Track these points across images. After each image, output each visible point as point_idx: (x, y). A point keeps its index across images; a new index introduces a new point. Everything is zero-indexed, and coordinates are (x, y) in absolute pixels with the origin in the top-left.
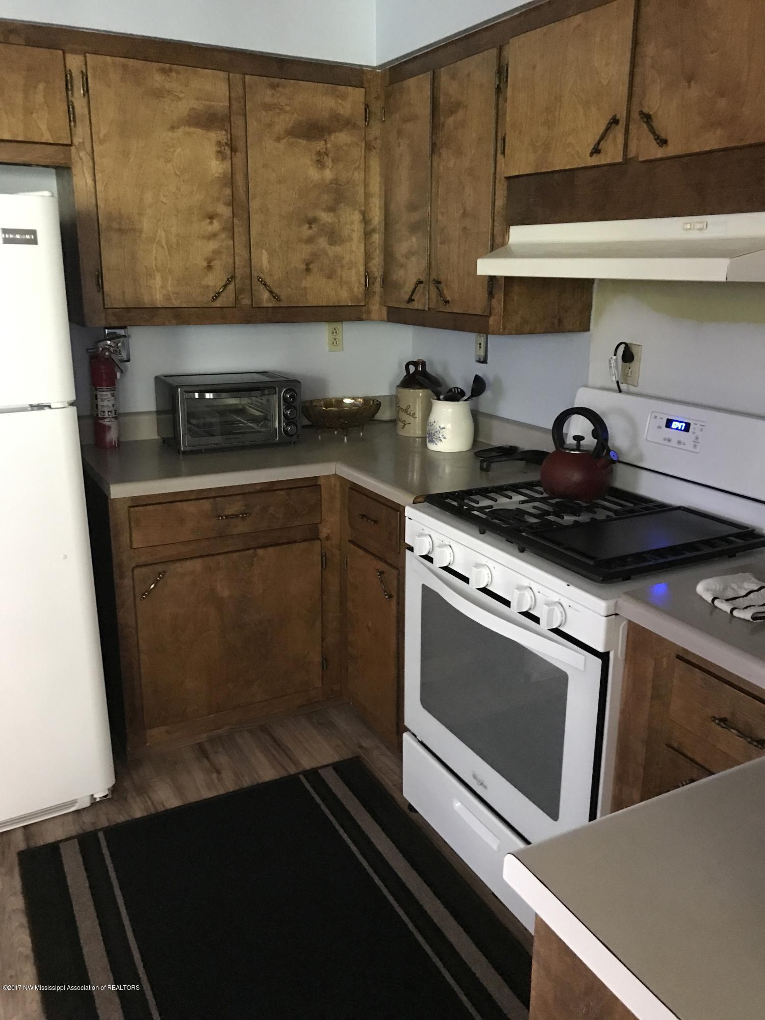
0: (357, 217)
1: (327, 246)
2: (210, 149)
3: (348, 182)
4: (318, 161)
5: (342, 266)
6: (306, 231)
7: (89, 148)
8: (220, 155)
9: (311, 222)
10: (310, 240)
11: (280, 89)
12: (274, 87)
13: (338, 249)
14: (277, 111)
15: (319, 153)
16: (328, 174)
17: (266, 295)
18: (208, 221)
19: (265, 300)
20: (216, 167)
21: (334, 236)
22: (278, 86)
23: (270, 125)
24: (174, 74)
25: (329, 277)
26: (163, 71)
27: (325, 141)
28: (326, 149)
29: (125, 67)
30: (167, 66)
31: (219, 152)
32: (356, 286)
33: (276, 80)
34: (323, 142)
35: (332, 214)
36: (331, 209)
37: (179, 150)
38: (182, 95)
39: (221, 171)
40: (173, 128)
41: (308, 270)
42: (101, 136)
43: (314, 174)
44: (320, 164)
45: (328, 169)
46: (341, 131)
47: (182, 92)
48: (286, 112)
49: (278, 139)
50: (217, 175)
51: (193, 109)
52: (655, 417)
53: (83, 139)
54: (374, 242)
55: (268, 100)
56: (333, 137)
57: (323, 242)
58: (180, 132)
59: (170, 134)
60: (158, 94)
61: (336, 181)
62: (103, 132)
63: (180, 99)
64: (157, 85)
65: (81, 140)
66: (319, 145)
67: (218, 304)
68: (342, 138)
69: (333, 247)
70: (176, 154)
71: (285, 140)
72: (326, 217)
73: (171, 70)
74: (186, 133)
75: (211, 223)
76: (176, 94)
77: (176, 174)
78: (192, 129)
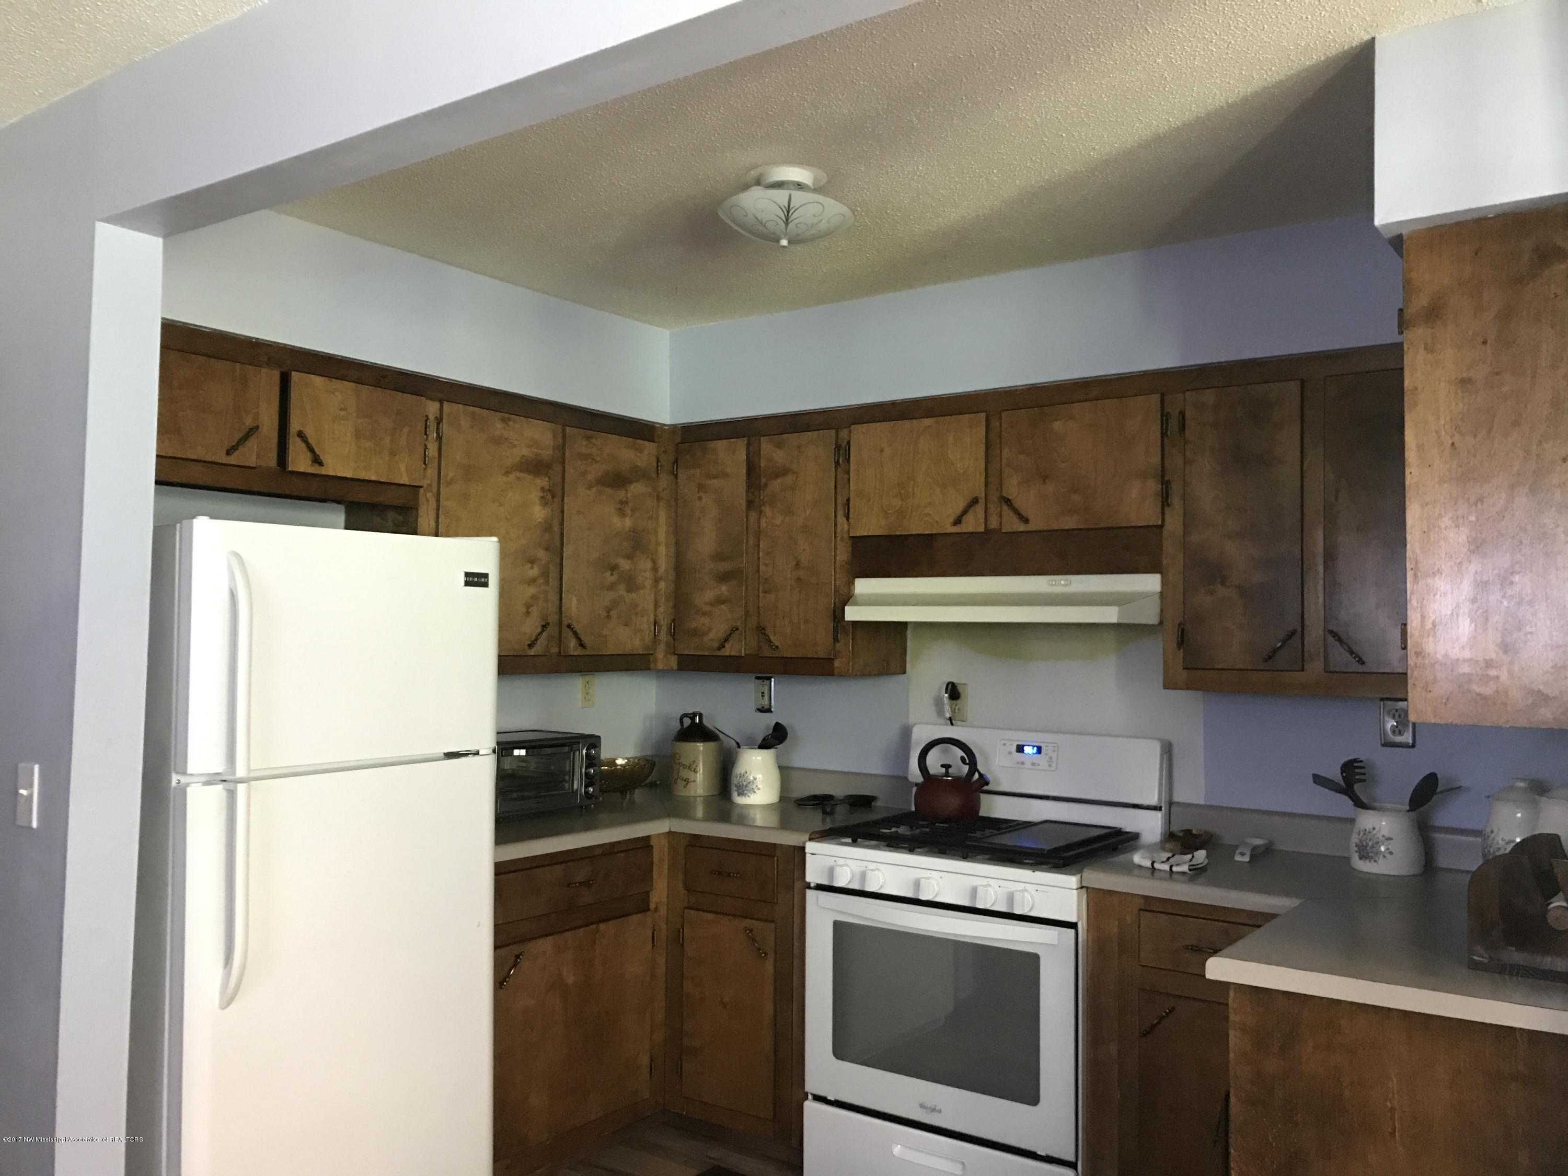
0: (649, 565)
1: (625, 593)
2: (535, 495)
3: (643, 531)
4: (620, 509)
5: (637, 614)
6: (610, 578)
7: (435, 490)
8: (544, 502)
9: (613, 568)
10: (611, 587)
11: (593, 440)
12: (588, 438)
13: (633, 595)
14: (590, 460)
15: (621, 502)
16: (628, 523)
17: (573, 643)
18: (529, 565)
19: (572, 648)
20: (539, 513)
21: (631, 584)
22: (591, 437)
23: (584, 474)
24: (511, 423)
25: (626, 625)
26: (503, 420)
27: (627, 491)
28: (627, 499)
29: (473, 415)
30: (507, 415)
31: (542, 497)
32: (647, 634)
33: (590, 433)
34: (624, 492)
35: (629, 561)
36: (629, 557)
37: (510, 494)
38: (516, 443)
39: (542, 516)
40: (507, 473)
41: (609, 617)
42: (448, 479)
43: (616, 521)
44: (621, 512)
45: (628, 517)
46: (637, 481)
47: (517, 440)
48: (596, 462)
49: (590, 487)
50: (539, 520)
51: (524, 456)
53: (431, 481)
54: (661, 590)
55: (584, 450)
56: (632, 487)
57: (621, 589)
58: (512, 476)
59: (505, 479)
60: (498, 441)
61: (633, 530)
62: (451, 475)
63: (515, 446)
64: (497, 433)
65: (429, 482)
66: (621, 494)
67: (532, 652)
68: (638, 488)
69: (630, 594)
70: (508, 498)
71: (595, 489)
72: (625, 565)
73: (509, 419)
74: (518, 479)
75: (532, 568)
76: (512, 441)
77: (506, 518)
78: (522, 475)
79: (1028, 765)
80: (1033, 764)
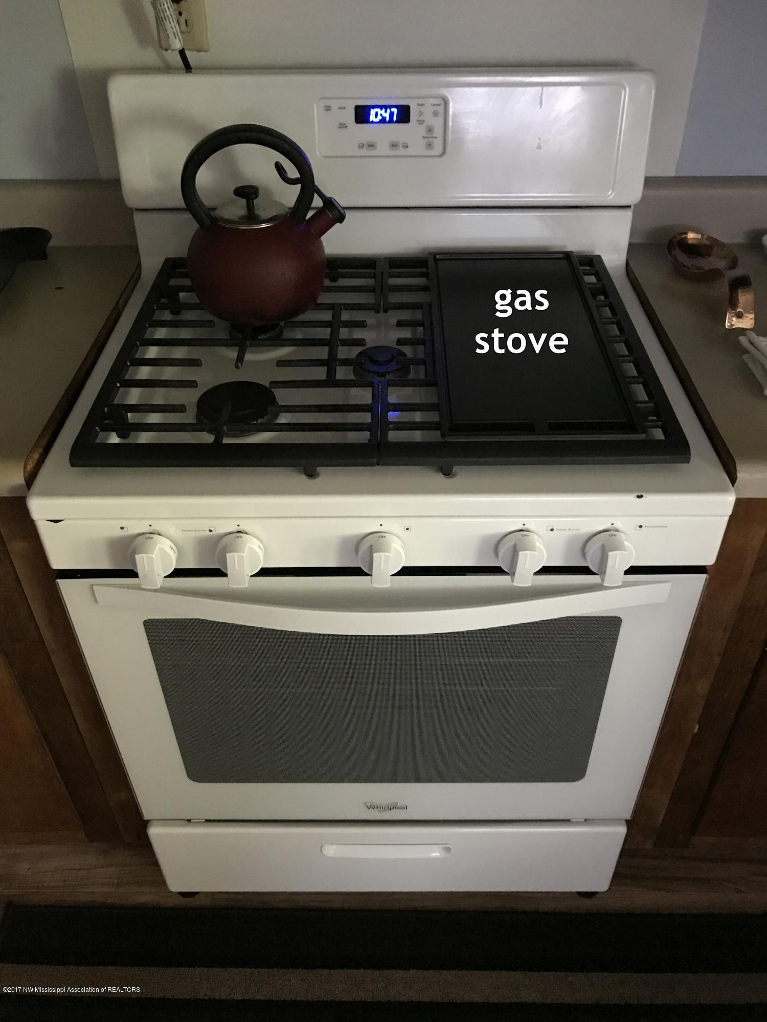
52: (328, 108)
79: (383, 148)
80: (394, 146)
